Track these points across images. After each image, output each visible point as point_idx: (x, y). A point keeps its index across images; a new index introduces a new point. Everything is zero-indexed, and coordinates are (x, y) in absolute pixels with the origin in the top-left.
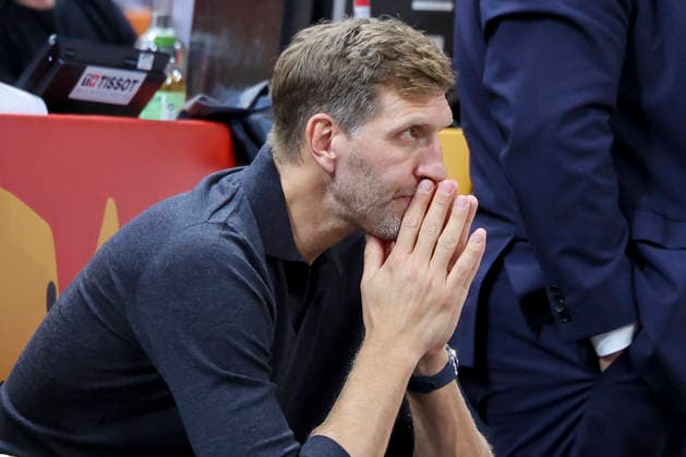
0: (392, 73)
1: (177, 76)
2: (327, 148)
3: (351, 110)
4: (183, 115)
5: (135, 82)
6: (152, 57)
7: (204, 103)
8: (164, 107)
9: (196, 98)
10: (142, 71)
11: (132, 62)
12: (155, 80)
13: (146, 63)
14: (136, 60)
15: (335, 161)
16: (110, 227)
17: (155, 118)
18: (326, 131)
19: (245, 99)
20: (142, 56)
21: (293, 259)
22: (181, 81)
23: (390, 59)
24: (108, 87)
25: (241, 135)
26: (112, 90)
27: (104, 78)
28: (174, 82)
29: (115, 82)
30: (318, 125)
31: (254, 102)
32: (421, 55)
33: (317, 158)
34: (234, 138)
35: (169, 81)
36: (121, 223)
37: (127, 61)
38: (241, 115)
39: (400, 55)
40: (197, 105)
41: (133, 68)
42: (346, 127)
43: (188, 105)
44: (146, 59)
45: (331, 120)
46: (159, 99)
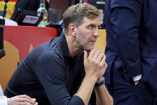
0: (86, 14)
1: (46, 18)
2: (74, 31)
3: (78, 22)
4: (47, 26)
5: (37, 19)
6: (40, 14)
7: (51, 23)
8: (43, 24)
9: (50, 23)
10: (38, 16)
11: (36, 15)
12: (41, 19)
13: (39, 15)
14: (37, 14)
15: (75, 34)
16: (31, 49)
17: (41, 27)
18: (73, 27)
20: (38, 13)
21: (69, 56)
22: (47, 19)
23: (85, 11)
24: (31, 20)
25: (59, 30)
26: (32, 20)
27: (30, 18)
28: (45, 19)
29: (32, 19)
30: (71, 26)
31: (62, 24)
32: (92, 10)
33: (71, 33)
34: (58, 31)
35: (44, 19)
36: (33, 48)
37: (35, 14)
38: (59, 26)
39: (87, 10)
40: (50, 24)
41: (36, 16)
42: (77, 26)
43: (48, 24)
44: (39, 14)
45: (74, 25)
46: (42, 23)
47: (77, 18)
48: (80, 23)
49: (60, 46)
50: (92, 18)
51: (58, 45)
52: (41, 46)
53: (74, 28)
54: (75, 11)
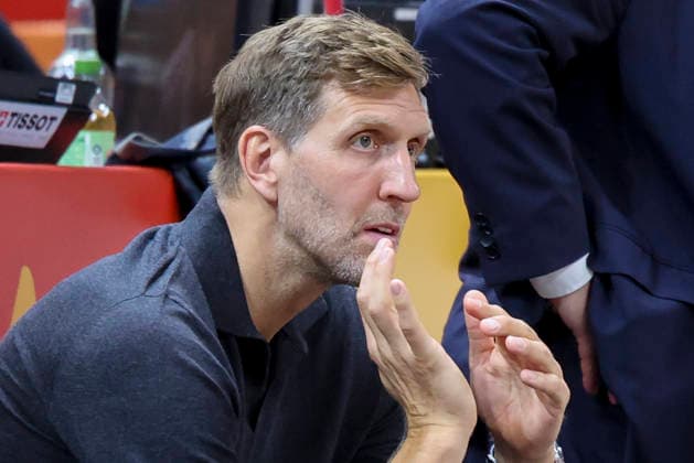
1: (105, 110)
2: (267, 170)
3: (288, 115)
4: (114, 159)
5: (53, 119)
6: (74, 87)
7: (138, 143)
8: (89, 151)
9: (130, 138)
10: (61, 105)
11: (48, 94)
12: (77, 118)
13: (65, 95)
14: (54, 91)
15: (275, 184)
16: (26, 300)
17: (77, 164)
18: (264, 148)
19: (191, 138)
20: (61, 85)
21: (249, 335)
22: (109, 116)
23: (333, 49)
24: (20, 127)
25: (187, 183)
26: (24, 130)
27: (14, 115)
28: (100, 119)
29: (28, 120)
30: (254, 141)
31: (203, 142)
32: (373, 43)
33: (253, 182)
34: (177, 186)
35: (94, 117)
36: (38, 297)
37: (42, 93)
38: (187, 158)
39: (346, 43)
40: (130, 147)
41: (51, 102)
42: (286, 138)
43: (120, 147)
44: (67, 91)
45: (268, 133)
46: (83, 140)
47: (285, 91)
48: (301, 120)
49: (193, 271)
50: (370, 91)
51: (185, 269)
52: (83, 275)
53: (266, 155)
54: (276, 54)
